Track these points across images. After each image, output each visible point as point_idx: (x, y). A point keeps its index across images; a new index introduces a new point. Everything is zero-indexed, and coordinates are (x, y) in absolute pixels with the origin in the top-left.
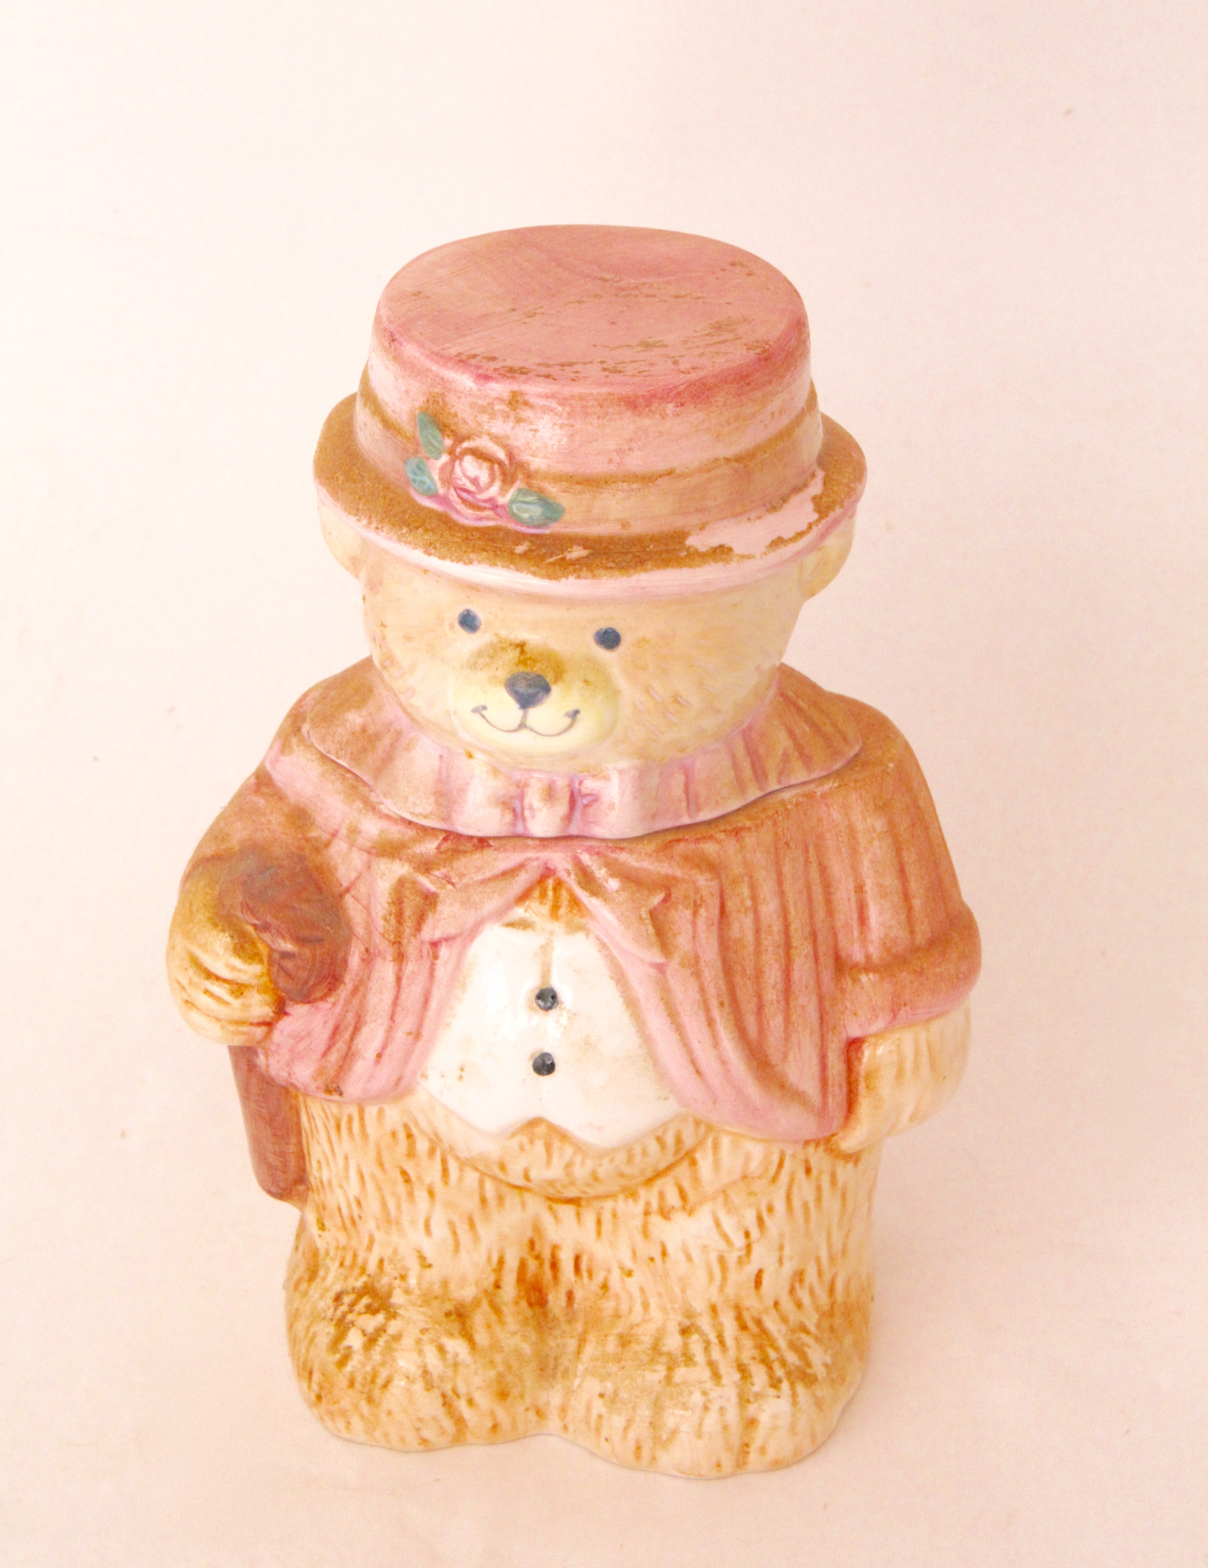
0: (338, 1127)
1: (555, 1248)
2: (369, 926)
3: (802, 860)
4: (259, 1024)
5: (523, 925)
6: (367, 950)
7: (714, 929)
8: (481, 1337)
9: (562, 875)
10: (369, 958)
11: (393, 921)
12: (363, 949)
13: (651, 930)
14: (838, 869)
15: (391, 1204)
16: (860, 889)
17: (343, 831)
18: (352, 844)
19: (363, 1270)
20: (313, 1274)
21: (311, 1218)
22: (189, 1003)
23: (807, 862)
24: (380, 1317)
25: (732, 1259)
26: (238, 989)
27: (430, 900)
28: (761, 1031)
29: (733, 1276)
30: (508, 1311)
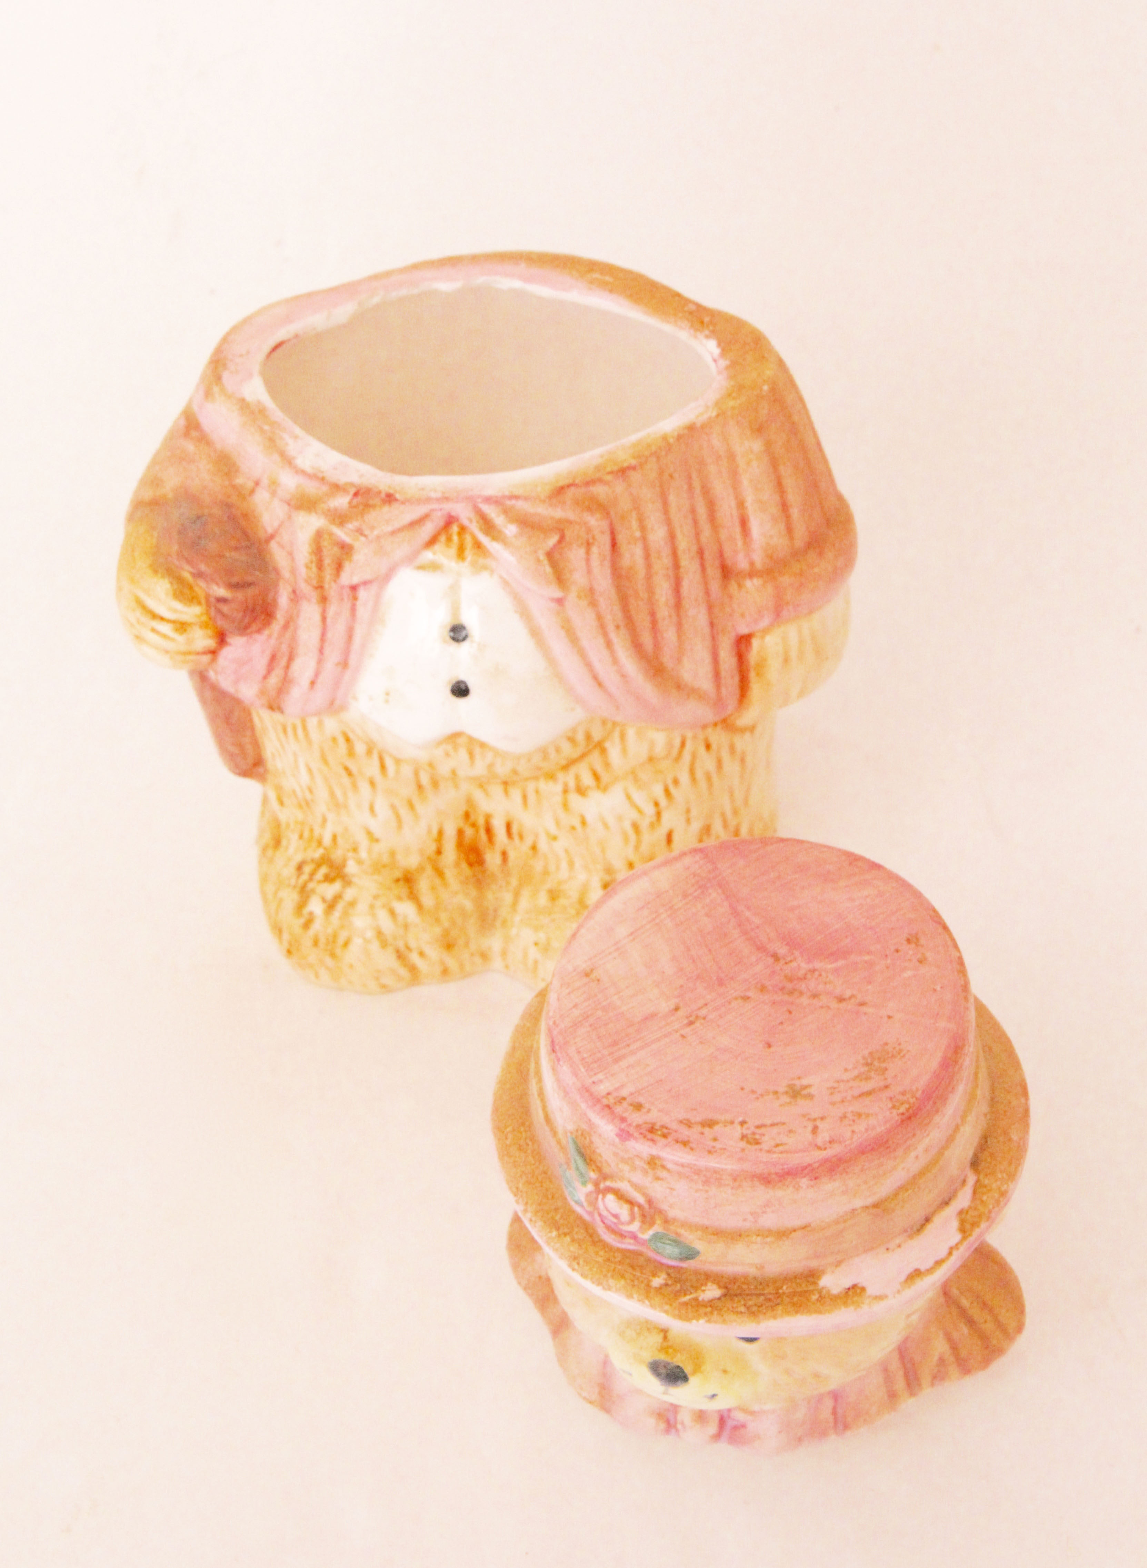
0: (285, 731)
1: (488, 818)
2: (293, 571)
3: (685, 487)
4: (204, 653)
5: (434, 567)
6: (294, 592)
7: (607, 564)
8: (428, 900)
9: (466, 522)
10: (296, 597)
11: (314, 569)
12: (290, 590)
13: (548, 570)
14: (720, 488)
15: (339, 793)
16: (741, 505)
17: (265, 482)
18: (274, 493)
19: (320, 843)
20: (277, 842)
21: (272, 795)
22: (139, 638)
23: (690, 488)
24: (337, 886)
25: (644, 824)
26: (182, 627)
27: (346, 549)
28: (657, 645)
29: (647, 838)
30: (449, 874)
